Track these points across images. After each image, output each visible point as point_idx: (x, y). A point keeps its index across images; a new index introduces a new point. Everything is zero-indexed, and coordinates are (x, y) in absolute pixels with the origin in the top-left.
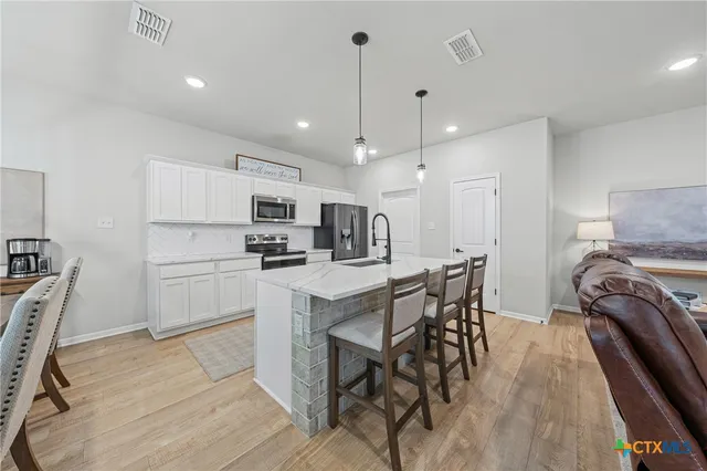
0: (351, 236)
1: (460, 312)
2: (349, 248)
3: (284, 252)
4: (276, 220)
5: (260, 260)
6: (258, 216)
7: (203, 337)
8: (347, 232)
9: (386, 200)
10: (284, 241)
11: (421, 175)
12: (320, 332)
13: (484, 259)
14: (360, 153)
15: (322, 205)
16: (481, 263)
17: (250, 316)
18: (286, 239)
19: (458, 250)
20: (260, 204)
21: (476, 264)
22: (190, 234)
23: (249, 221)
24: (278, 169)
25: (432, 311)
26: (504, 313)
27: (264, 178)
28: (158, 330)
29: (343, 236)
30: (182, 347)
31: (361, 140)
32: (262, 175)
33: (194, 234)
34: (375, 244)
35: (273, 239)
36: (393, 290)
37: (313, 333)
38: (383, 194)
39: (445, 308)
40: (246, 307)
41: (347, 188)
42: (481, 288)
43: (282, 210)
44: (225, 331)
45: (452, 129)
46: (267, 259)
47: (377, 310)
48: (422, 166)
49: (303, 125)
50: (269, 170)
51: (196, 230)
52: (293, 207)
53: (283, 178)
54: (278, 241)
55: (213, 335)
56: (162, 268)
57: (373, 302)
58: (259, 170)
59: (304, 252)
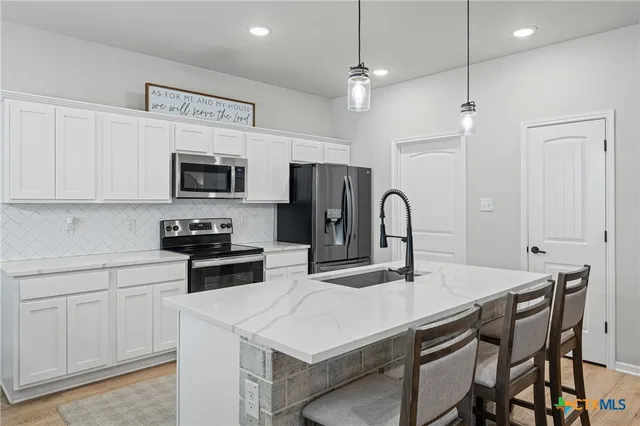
0: (343, 220)
1: (540, 372)
2: (339, 242)
3: (226, 252)
4: (212, 195)
5: (184, 266)
6: (183, 188)
7: (90, 401)
8: (335, 214)
9: (404, 156)
10: (226, 231)
11: (467, 121)
12: (289, 412)
13: (584, 275)
14: (358, 91)
15: (293, 167)
16: (577, 282)
17: (168, 362)
18: (229, 226)
19: (535, 250)
20: (184, 167)
21: (570, 284)
22: (69, 221)
23: (166, 197)
24: (214, 106)
25: (488, 375)
26: (622, 368)
27: (192, 122)
28: (16, 388)
29: (328, 221)
30: (56, 417)
31: (361, 70)
32: (189, 117)
33: (75, 221)
34: (384, 244)
35: (208, 226)
36: (418, 347)
37: (277, 416)
38: (399, 146)
39: (513, 370)
40: (163, 346)
41: (336, 136)
42: (579, 327)
43: (222, 177)
44: (125, 390)
45: (523, 33)
46: (198, 264)
47: (389, 368)
48: (469, 106)
49: (259, 32)
50: (201, 107)
51: (79, 214)
52: (241, 171)
53: (223, 121)
54: (216, 230)
55: (105, 396)
56: (23, 282)
57: (382, 355)
58: (184, 109)
59: (260, 251)
